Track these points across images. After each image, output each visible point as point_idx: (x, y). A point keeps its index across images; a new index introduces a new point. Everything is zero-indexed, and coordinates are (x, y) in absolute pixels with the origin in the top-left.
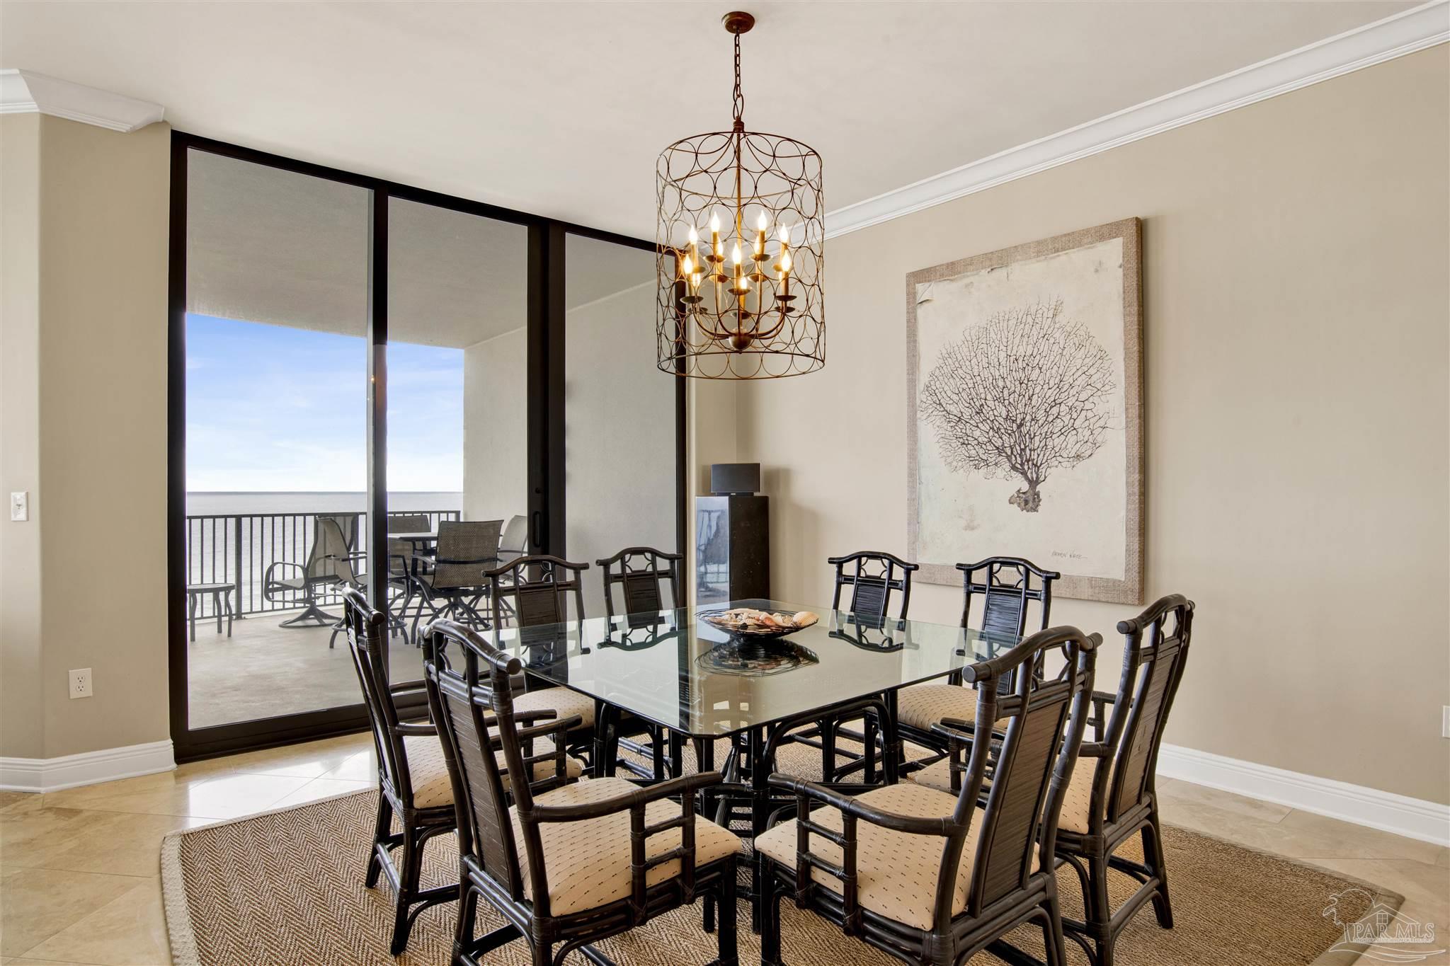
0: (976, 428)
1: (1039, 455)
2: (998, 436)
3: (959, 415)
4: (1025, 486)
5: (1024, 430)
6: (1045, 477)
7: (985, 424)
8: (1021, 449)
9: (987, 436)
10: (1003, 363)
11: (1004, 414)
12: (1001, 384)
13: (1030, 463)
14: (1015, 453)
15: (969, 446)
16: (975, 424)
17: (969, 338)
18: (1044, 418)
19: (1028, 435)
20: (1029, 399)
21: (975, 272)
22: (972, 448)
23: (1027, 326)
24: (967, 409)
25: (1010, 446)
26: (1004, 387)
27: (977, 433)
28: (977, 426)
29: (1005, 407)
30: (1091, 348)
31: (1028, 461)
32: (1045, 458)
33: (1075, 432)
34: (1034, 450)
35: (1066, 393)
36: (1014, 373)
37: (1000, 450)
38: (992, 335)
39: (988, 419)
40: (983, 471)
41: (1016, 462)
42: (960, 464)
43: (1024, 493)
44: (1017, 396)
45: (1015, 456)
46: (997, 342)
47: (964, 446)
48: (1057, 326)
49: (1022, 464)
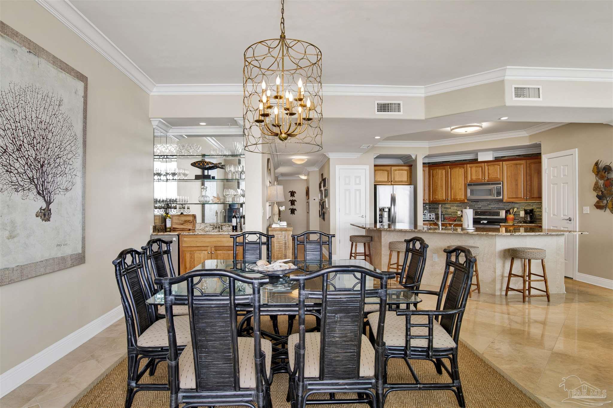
0: (17, 161)
1: (51, 186)
2: (30, 170)
3: (5, 148)
4: (44, 206)
5: (44, 169)
6: (54, 200)
7: (23, 160)
8: (42, 181)
9: (24, 169)
10: (34, 120)
11: (34, 156)
12: (32, 134)
13: (47, 190)
14: (39, 183)
15: (11, 174)
16: (16, 158)
17: (13, 91)
18: (53, 164)
19: (46, 173)
20: (47, 150)
21: (19, 44)
22: (13, 176)
23: (47, 104)
24: (10, 144)
25: (37, 178)
26: (34, 137)
27: (17, 165)
28: (17, 160)
29: (35, 151)
30: (72, 133)
31: (46, 189)
32: (54, 188)
33: (65, 175)
34: (49, 183)
35: (63, 153)
36: (39, 130)
37: (32, 180)
38: (28, 97)
39: (25, 156)
40: (21, 193)
41: (40, 189)
42: (5, 187)
43: (44, 210)
44: (41, 146)
45: (39, 185)
46: (31, 105)
47: (8, 173)
48: (60, 112)
49: (43, 191)
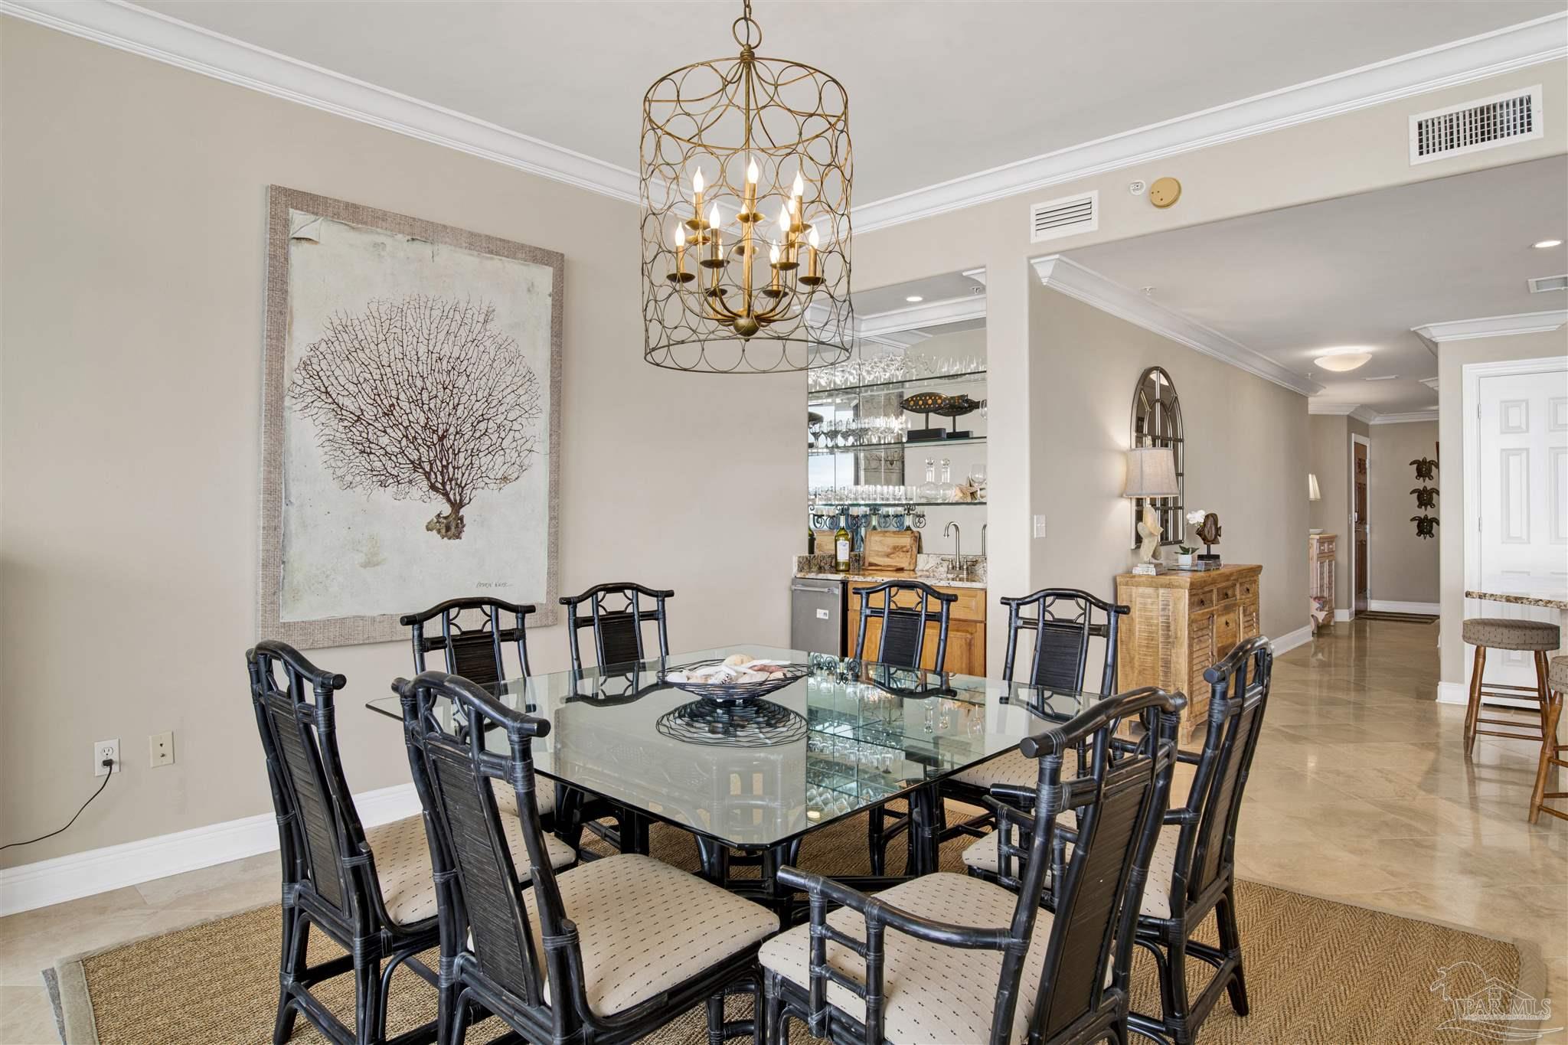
0: (383, 434)
1: (463, 474)
2: (413, 447)
3: (358, 413)
4: (447, 510)
5: (447, 443)
6: (470, 500)
7: (396, 430)
8: (443, 466)
9: (399, 446)
10: (423, 358)
11: (422, 421)
12: (419, 383)
13: (453, 482)
14: (435, 470)
15: (372, 456)
16: (382, 428)
17: (376, 314)
18: (471, 433)
19: (451, 450)
20: (454, 408)
21: (389, 233)
22: (376, 459)
23: (454, 323)
24: (370, 406)
25: (430, 461)
26: (423, 389)
27: (384, 440)
28: (385, 432)
29: (424, 412)
30: (521, 368)
31: (451, 480)
32: (471, 478)
33: (502, 452)
34: (458, 468)
35: (495, 409)
36: (436, 374)
37: (416, 465)
38: (410, 319)
39: (401, 424)
40: (392, 489)
41: (437, 481)
42: (358, 478)
43: (445, 518)
44: (439, 402)
45: (435, 474)
46: (416, 331)
47: (365, 455)
48: (488, 334)
49: (443, 484)
